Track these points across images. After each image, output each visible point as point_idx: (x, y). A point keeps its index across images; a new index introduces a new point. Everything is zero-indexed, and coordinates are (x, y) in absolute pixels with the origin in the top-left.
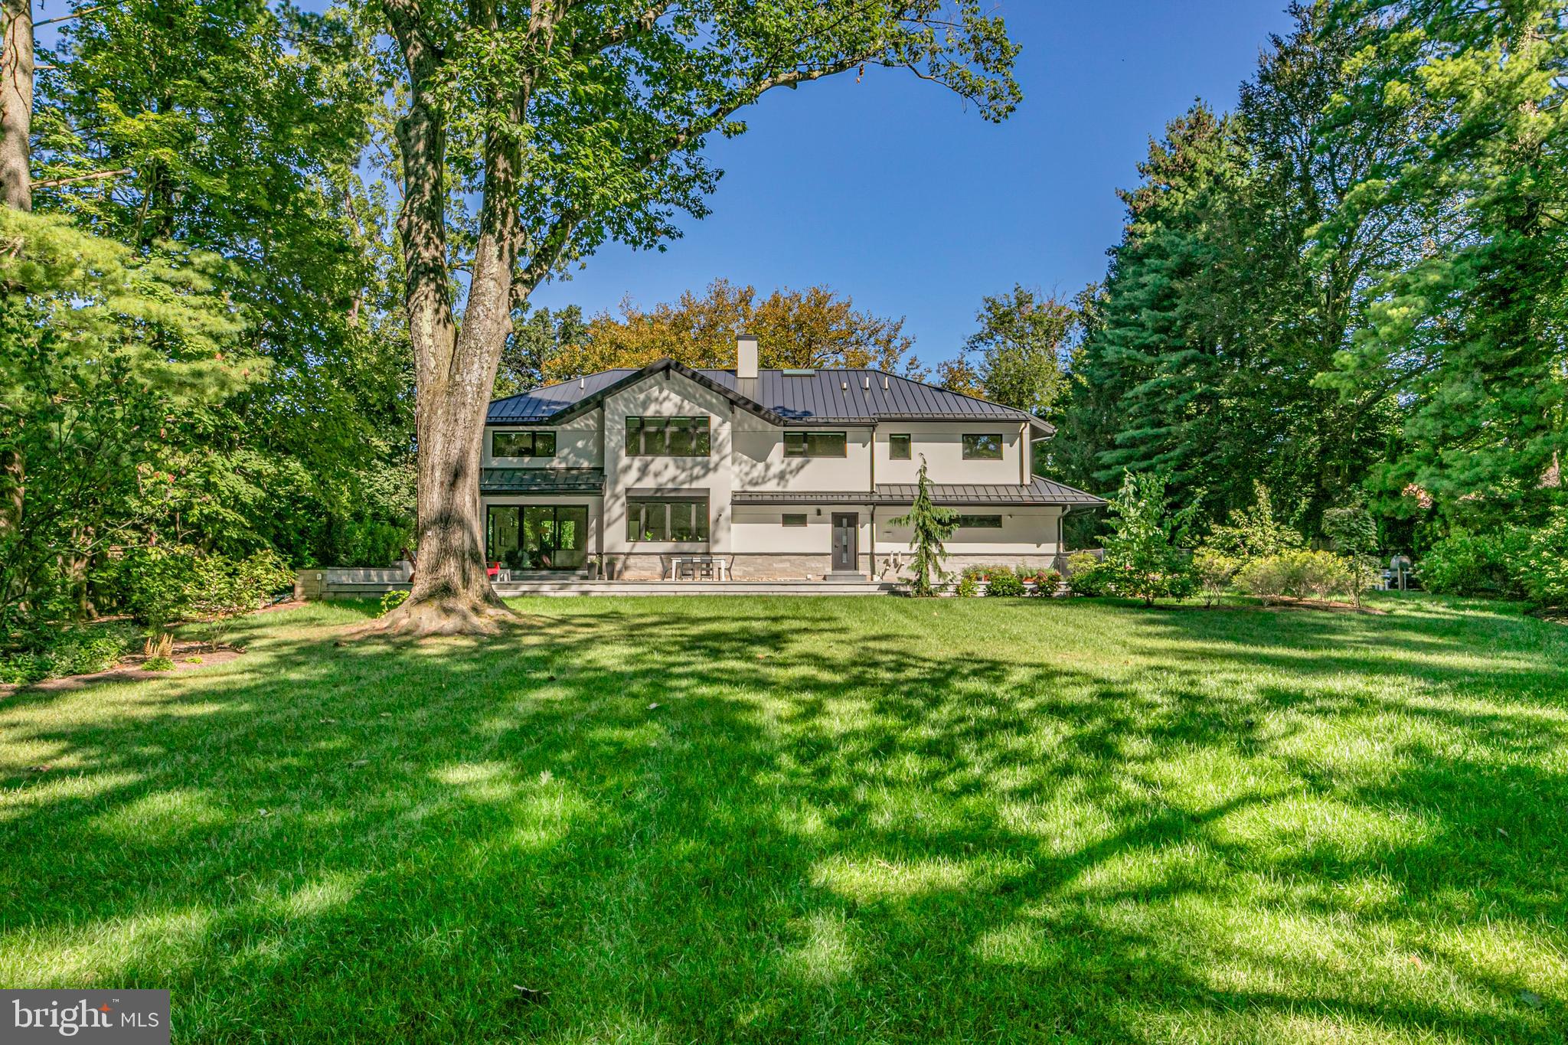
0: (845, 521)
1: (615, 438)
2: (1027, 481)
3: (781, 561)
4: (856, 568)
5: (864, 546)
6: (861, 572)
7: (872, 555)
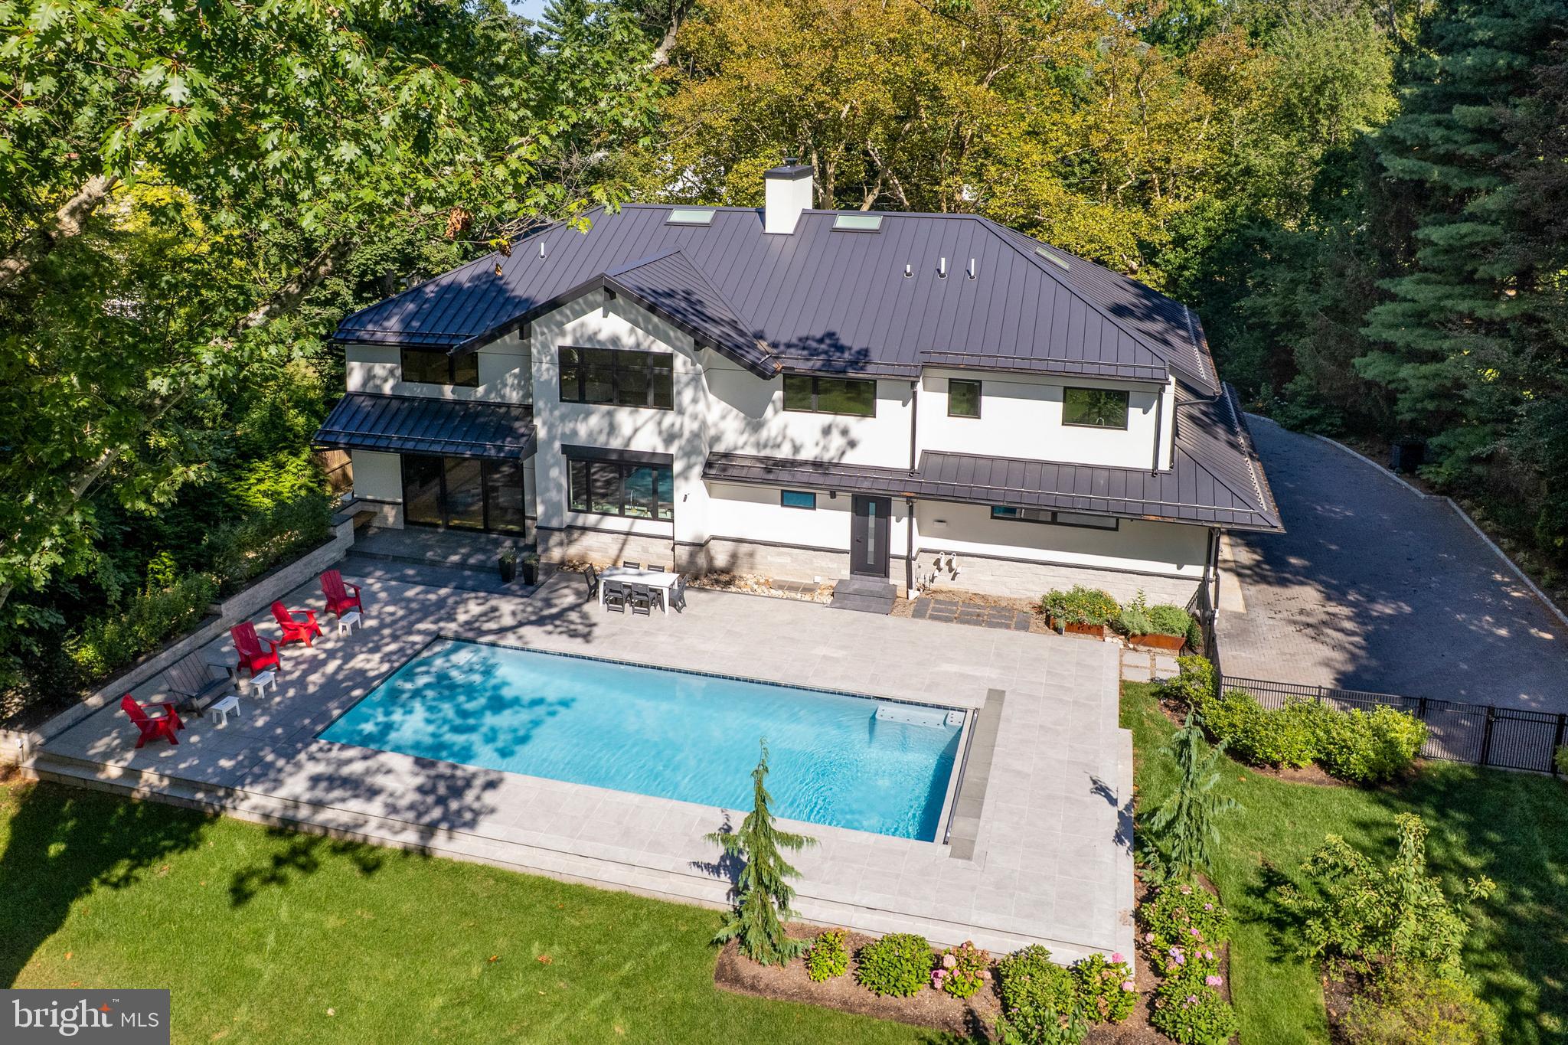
0: (872, 506)
1: (546, 371)
2: (1164, 465)
3: (779, 554)
4: (886, 575)
5: (898, 545)
6: (892, 581)
7: (909, 560)
